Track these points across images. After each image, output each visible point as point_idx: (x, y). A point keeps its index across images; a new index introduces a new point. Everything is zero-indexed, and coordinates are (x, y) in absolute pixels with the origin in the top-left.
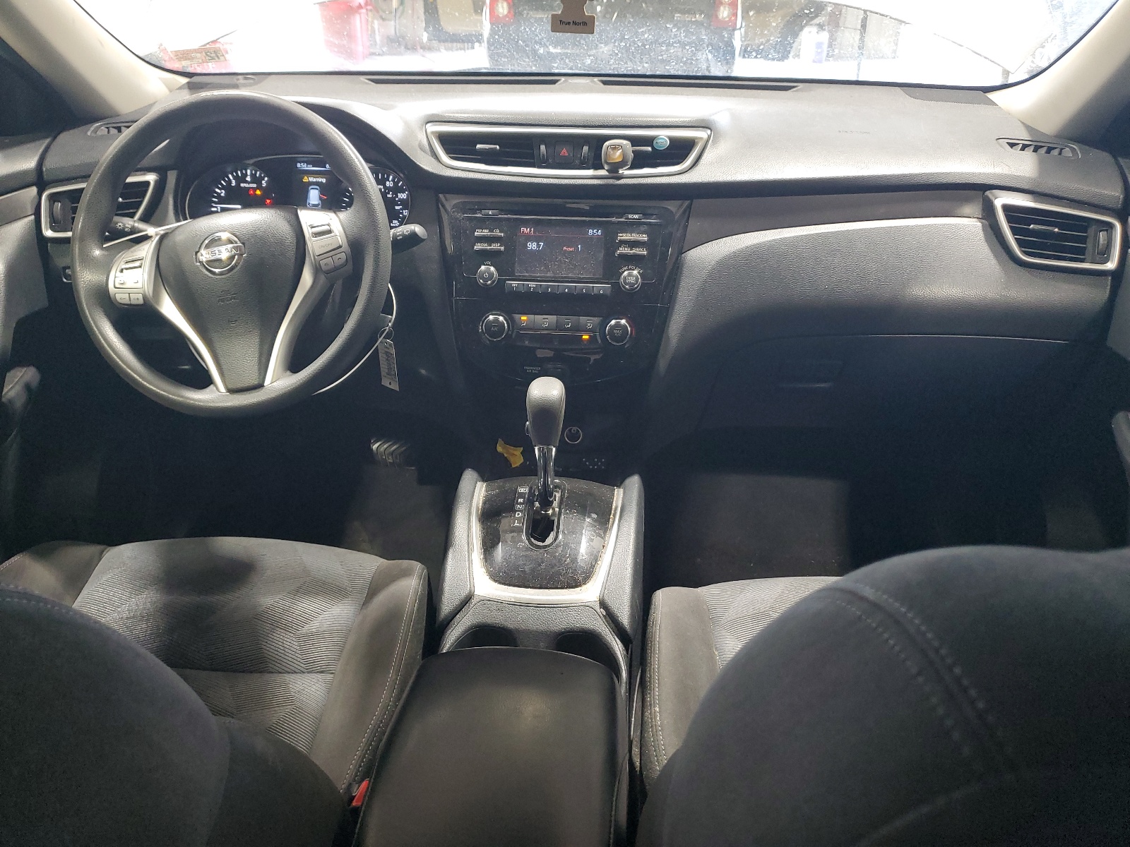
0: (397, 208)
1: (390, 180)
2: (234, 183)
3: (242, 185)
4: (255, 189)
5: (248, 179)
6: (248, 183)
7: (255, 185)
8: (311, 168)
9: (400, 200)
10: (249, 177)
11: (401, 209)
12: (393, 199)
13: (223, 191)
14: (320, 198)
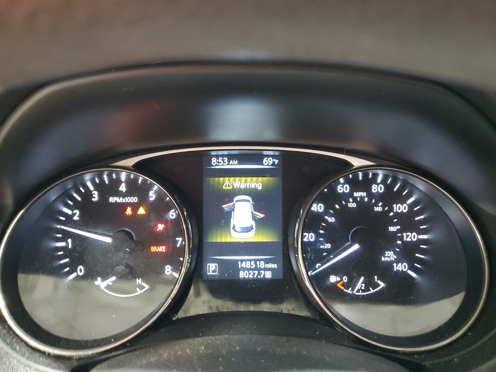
0: (392, 229)
1: (379, 180)
2: (96, 197)
3: (112, 200)
4: (135, 207)
5: (123, 188)
6: (123, 195)
7: (134, 200)
8: (235, 165)
9: (397, 215)
10: (123, 185)
11: (398, 231)
12: (384, 214)
13: (77, 212)
14: (254, 218)
